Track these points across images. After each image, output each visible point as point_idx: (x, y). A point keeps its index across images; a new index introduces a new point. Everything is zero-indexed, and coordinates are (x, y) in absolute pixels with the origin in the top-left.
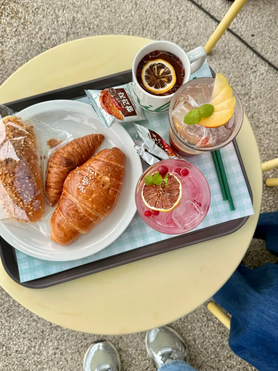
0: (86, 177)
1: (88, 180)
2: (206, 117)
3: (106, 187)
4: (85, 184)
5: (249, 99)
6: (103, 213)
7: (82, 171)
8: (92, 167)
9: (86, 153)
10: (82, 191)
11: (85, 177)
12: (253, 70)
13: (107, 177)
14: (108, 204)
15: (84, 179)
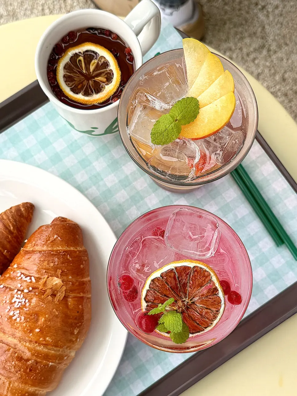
0: (18, 290)
1: (22, 296)
2: (189, 122)
3: (60, 296)
4: (20, 304)
5: (268, 53)
6: (69, 345)
7: (9, 281)
8: (24, 268)
9: (8, 246)
10: (18, 320)
11: (16, 291)
12: (260, 7)
13: (56, 278)
14: (73, 326)
15: (16, 296)
